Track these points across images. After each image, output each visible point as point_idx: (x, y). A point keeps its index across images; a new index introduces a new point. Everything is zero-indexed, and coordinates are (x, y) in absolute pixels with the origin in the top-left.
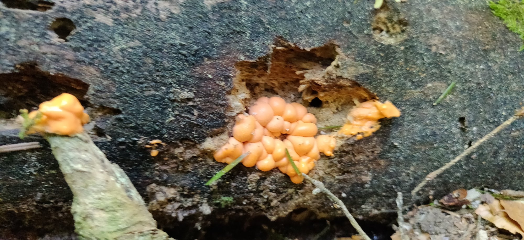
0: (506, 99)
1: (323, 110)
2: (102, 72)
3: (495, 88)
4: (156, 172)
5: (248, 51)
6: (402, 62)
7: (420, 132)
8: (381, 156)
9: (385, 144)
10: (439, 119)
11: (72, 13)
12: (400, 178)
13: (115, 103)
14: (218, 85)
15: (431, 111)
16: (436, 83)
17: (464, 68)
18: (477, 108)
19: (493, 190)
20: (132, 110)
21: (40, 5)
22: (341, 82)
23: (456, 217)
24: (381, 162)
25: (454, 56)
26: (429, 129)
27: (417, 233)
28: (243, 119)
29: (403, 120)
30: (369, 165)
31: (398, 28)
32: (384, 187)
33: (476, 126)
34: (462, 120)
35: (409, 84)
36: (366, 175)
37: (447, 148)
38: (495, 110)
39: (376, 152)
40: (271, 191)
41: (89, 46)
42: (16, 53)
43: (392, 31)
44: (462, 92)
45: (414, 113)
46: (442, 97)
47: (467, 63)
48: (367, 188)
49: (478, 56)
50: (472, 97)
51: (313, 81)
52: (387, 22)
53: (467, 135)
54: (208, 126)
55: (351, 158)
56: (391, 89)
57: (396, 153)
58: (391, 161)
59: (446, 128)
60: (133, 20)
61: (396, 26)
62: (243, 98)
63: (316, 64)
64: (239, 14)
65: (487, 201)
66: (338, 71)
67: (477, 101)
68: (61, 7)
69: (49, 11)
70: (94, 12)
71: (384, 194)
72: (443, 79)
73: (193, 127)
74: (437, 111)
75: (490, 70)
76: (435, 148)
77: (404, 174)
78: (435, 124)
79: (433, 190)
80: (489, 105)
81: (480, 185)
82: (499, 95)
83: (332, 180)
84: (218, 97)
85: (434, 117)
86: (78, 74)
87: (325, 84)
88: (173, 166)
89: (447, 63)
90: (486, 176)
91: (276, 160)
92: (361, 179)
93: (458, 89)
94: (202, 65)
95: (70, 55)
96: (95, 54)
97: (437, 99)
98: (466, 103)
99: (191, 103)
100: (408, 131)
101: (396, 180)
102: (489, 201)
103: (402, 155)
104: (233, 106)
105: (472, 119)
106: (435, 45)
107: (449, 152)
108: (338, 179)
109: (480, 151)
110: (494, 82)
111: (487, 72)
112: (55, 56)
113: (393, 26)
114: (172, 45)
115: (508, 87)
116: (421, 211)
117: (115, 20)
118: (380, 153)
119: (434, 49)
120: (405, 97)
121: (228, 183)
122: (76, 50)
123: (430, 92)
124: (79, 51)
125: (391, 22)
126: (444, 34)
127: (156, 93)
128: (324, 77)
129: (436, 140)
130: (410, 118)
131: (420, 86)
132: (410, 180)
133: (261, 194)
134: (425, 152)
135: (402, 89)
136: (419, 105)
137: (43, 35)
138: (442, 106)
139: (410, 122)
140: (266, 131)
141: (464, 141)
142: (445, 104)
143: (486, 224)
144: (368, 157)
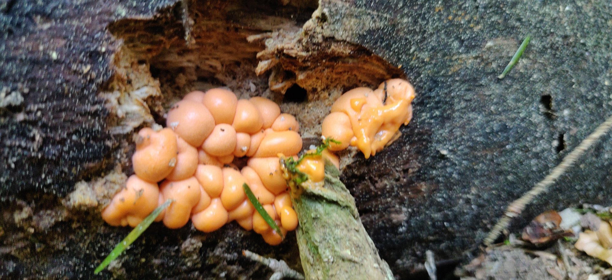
1: (310, 105)
3: (590, 43)
6: (439, 5)
7: (482, 127)
8: (420, 176)
9: (425, 156)
10: (511, 102)
12: (456, 209)
14: (77, 72)
15: (496, 89)
16: (500, 41)
17: (541, 12)
18: (566, 78)
19: (596, 207)
22: (334, 47)
23: (549, 260)
24: (421, 186)
26: (495, 120)
28: (149, 139)
29: (452, 108)
30: (401, 194)
32: (430, 228)
33: (568, 107)
34: (546, 100)
35: (456, 44)
36: (399, 212)
37: (526, 150)
38: (593, 79)
39: (411, 171)
40: (231, 262)
44: (543, 52)
45: (469, 96)
46: (511, 63)
47: (544, 3)
48: (401, 233)
50: (558, 61)
53: (555, 124)
54: (73, 158)
55: (368, 186)
56: (425, 56)
57: (445, 167)
58: (438, 182)
59: (522, 115)
62: (146, 96)
63: (284, 20)
65: (591, 227)
66: (325, 27)
67: (565, 67)
71: (431, 238)
72: (509, 33)
73: (39, 165)
74: (506, 88)
75: (581, 12)
76: (507, 151)
77: (461, 201)
78: (504, 111)
80: (584, 70)
81: (576, 202)
82: (598, 54)
84: (82, 97)
85: (502, 99)
87: (304, 54)
89: (514, 4)
90: (586, 186)
91: (230, 209)
92: (390, 220)
93: (535, 48)
94: (32, 32)
97: (504, 67)
98: (550, 71)
100: (463, 127)
101: (450, 213)
102: (594, 226)
103: (456, 170)
104: (120, 113)
105: (560, 97)
107: (530, 156)
110: (588, 33)
111: (576, 17)
116: (492, 256)
118: (418, 171)
120: (452, 69)
121: (143, 260)
123: (492, 57)
128: (300, 41)
129: (508, 139)
130: (463, 104)
131: (474, 47)
132: (472, 209)
133: (214, 271)
134: (492, 160)
135: (444, 55)
136: (475, 80)
138: (513, 79)
139: (463, 111)
140: (201, 154)
141: (552, 134)
142: (517, 75)
143: (594, 263)
144: (398, 180)
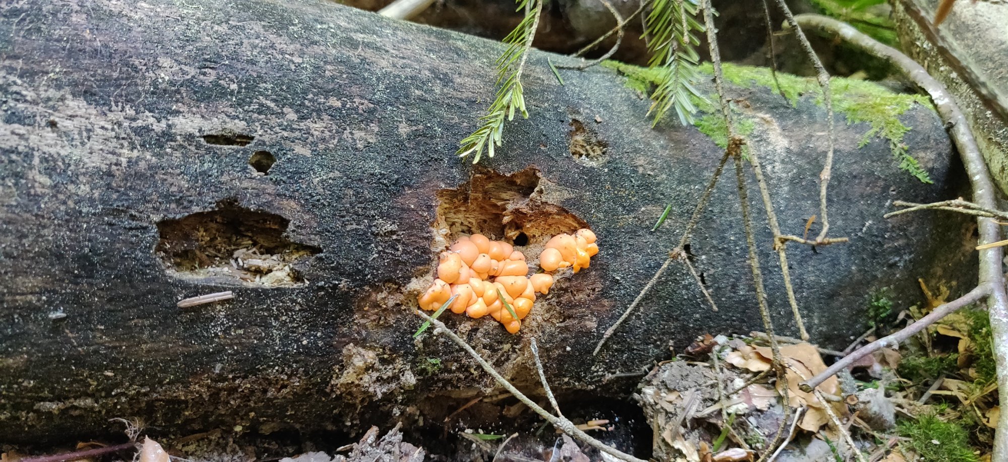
0: (731, 222)
2: (302, 206)
3: (716, 210)
4: (355, 327)
5: (448, 178)
6: (608, 185)
7: (643, 263)
8: (604, 294)
9: (606, 280)
10: (661, 248)
11: (272, 146)
13: (316, 240)
14: (421, 216)
15: (652, 239)
16: (650, 207)
17: (678, 189)
18: (701, 233)
19: (743, 336)
20: (333, 248)
21: (238, 140)
22: (547, 208)
23: (705, 367)
24: (604, 302)
25: (664, 176)
27: (663, 395)
28: (447, 258)
29: (621, 249)
30: (592, 307)
31: (598, 151)
33: (705, 254)
34: (687, 248)
35: (620, 209)
36: (590, 320)
38: (722, 235)
39: (597, 290)
40: (485, 347)
41: (289, 178)
42: (218, 189)
43: (592, 154)
44: (681, 215)
45: (632, 242)
46: (659, 222)
47: (680, 183)
48: (593, 339)
49: (690, 176)
51: (517, 210)
52: (585, 145)
53: (696, 265)
54: (413, 263)
55: (570, 298)
56: (601, 215)
57: (619, 289)
58: (616, 300)
60: (331, 151)
61: (595, 148)
62: (445, 233)
63: (517, 194)
64: (434, 141)
65: (738, 348)
66: (542, 197)
67: (699, 226)
68: (259, 140)
69: (248, 146)
70: (292, 144)
72: (656, 202)
73: (398, 265)
74: (657, 238)
78: (658, 253)
79: (672, 339)
80: (714, 229)
81: (726, 330)
82: (723, 218)
83: (553, 329)
84: (422, 229)
85: (655, 245)
86: (278, 208)
87: (530, 212)
88: (373, 318)
89: (658, 184)
90: (731, 317)
91: (488, 304)
93: (675, 213)
94: (404, 195)
95: (271, 188)
96: (295, 187)
97: (655, 224)
99: (394, 237)
100: (629, 262)
102: (740, 348)
104: (436, 240)
105: (697, 247)
106: (641, 166)
108: (559, 327)
109: (716, 285)
110: (714, 203)
112: (256, 191)
113: (592, 148)
114: (372, 174)
115: (730, 208)
116: (664, 368)
117: (313, 151)
118: (602, 291)
119: (641, 170)
120: (619, 224)
122: (277, 183)
123: (645, 218)
124: (279, 184)
125: (590, 144)
126: (649, 154)
127: (359, 227)
128: (528, 205)
130: (628, 247)
131: (633, 211)
135: (613, 215)
136: (635, 232)
137: (244, 169)
138: (662, 232)
139: (629, 252)
140: (472, 271)
142: (664, 230)
143: (741, 372)
144: (589, 296)
